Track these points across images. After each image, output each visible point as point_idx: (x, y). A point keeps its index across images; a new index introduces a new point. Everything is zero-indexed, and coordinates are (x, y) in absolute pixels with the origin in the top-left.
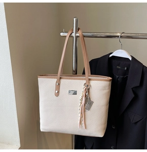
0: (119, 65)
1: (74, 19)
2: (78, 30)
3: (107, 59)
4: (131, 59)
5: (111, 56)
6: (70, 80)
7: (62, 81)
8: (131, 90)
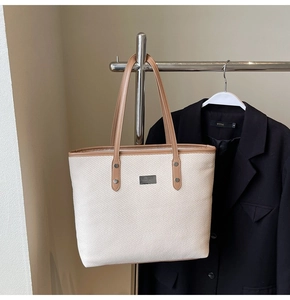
0: (220, 121)
1: (140, 36)
2: (146, 57)
3: (200, 110)
4: (244, 108)
5: (205, 104)
6: (140, 157)
7: (124, 158)
8: (249, 163)
